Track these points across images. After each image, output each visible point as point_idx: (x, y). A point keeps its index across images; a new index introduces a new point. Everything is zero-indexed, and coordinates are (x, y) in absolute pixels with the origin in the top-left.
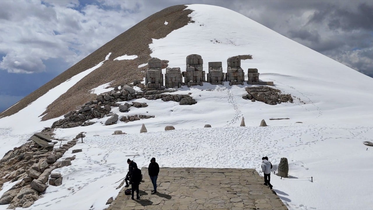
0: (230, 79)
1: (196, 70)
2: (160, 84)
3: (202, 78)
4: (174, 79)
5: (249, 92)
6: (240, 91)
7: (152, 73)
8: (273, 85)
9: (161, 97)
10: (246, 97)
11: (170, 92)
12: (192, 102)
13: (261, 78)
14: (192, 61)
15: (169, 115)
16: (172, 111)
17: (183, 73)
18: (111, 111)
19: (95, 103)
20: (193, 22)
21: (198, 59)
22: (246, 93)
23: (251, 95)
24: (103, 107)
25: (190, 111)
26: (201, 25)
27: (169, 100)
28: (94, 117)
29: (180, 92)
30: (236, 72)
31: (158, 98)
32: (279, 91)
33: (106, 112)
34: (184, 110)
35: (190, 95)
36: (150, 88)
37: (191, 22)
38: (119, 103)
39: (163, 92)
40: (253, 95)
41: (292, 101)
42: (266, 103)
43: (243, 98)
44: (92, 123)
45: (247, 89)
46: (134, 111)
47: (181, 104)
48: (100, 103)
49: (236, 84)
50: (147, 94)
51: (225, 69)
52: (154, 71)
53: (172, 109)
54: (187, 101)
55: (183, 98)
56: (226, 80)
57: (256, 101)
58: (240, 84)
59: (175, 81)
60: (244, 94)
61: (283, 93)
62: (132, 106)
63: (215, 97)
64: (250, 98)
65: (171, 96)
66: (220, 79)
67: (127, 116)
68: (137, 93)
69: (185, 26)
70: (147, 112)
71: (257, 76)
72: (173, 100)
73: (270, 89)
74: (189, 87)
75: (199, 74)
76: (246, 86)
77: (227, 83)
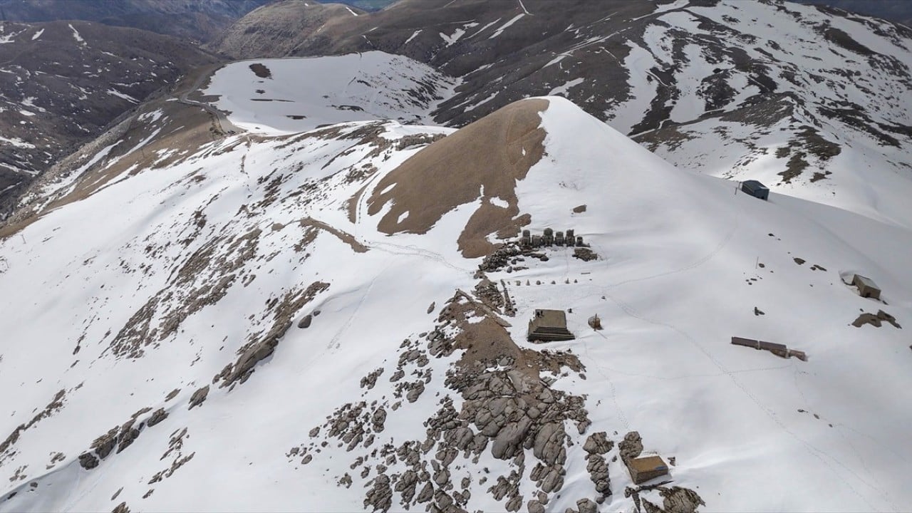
0: (567, 243)
1: (549, 237)
2: (529, 246)
6: (571, 251)
8: (589, 247)
9: (531, 255)
10: (574, 256)
11: (535, 251)
12: (546, 259)
13: (585, 242)
14: (547, 232)
15: (536, 269)
16: (537, 265)
17: (542, 239)
18: (507, 263)
20: (546, 154)
21: (550, 231)
22: (574, 253)
23: (577, 254)
24: (502, 259)
25: (546, 266)
26: (553, 160)
27: (535, 257)
28: (500, 266)
29: (540, 252)
30: (571, 238)
31: (529, 255)
32: (591, 251)
33: (504, 264)
34: (543, 265)
35: (546, 254)
36: (524, 248)
38: (510, 257)
39: (532, 251)
41: (597, 258)
42: (584, 260)
43: (572, 256)
44: (500, 270)
45: (575, 251)
46: (519, 264)
47: (541, 260)
49: (570, 246)
50: (523, 252)
51: (565, 235)
53: (537, 263)
54: (544, 258)
55: (542, 256)
56: (565, 243)
57: (578, 258)
58: (572, 246)
59: (537, 243)
61: (594, 253)
62: (517, 260)
63: (558, 256)
64: (576, 256)
65: (536, 255)
66: (561, 242)
67: (516, 267)
68: (518, 252)
69: (541, 161)
70: (525, 265)
71: (582, 241)
72: (537, 257)
73: (587, 250)
74: (545, 247)
75: (550, 241)
76: (575, 247)
77: (565, 245)
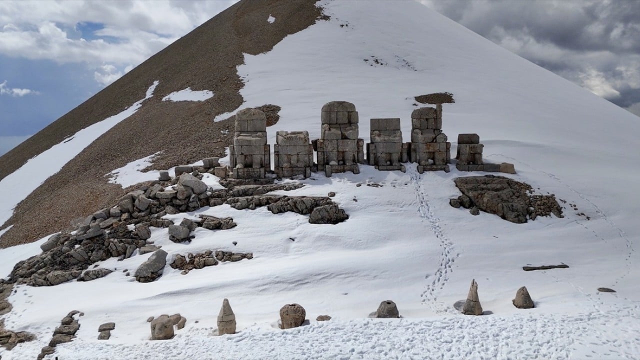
0: (418, 158)
1: (344, 137)
2: (262, 170)
3: (356, 155)
4: (294, 159)
5: (464, 190)
6: (441, 186)
7: (246, 144)
8: (514, 173)
9: (267, 202)
10: (457, 203)
11: (286, 190)
12: (337, 216)
13: (489, 155)
14: (333, 116)
15: (286, 251)
16: (293, 240)
17: (315, 143)
18: (149, 240)
19: (114, 216)
20: (326, 18)
21: (348, 112)
22: (456, 193)
23: (469, 197)
24: (131, 227)
25: (334, 241)
26: (342, 26)
27: (285, 211)
28: (109, 254)
29: (311, 190)
30: (432, 142)
31: (259, 204)
32: (528, 187)
33: (139, 241)
34: (320, 238)
35: (333, 199)
36: (241, 179)
37: (322, 19)
38: (169, 217)
39: (271, 190)
40: (473, 199)
41: (559, 213)
42: (504, 217)
43: (452, 205)
44: (105, 273)
45: (459, 183)
46: (204, 240)
47: (312, 221)
48: (125, 216)
49: (433, 168)
50: (234, 195)
52: (250, 141)
53: (292, 234)
54: (326, 214)
55: (317, 205)
56: (410, 160)
57: (480, 212)
58: (441, 169)
59: (298, 161)
60: (453, 196)
61: (537, 193)
62: (200, 224)
63: (389, 203)
64: (467, 206)
65: (289, 201)
66: (395, 157)
67: (186, 255)
68: (210, 193)
69: (311, 26)
70: (235, 244)
71: (479, 151)
72: (295, 210)
73: (510, 183)
74: (328, 175)
75: (349, 148)
76: (456, 174)
77: (412, 167)
